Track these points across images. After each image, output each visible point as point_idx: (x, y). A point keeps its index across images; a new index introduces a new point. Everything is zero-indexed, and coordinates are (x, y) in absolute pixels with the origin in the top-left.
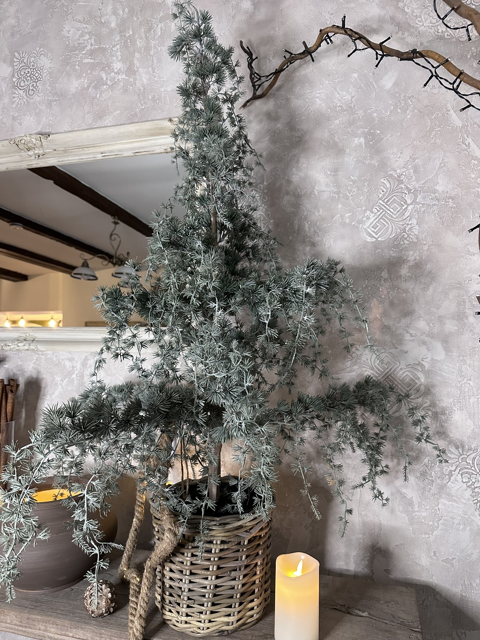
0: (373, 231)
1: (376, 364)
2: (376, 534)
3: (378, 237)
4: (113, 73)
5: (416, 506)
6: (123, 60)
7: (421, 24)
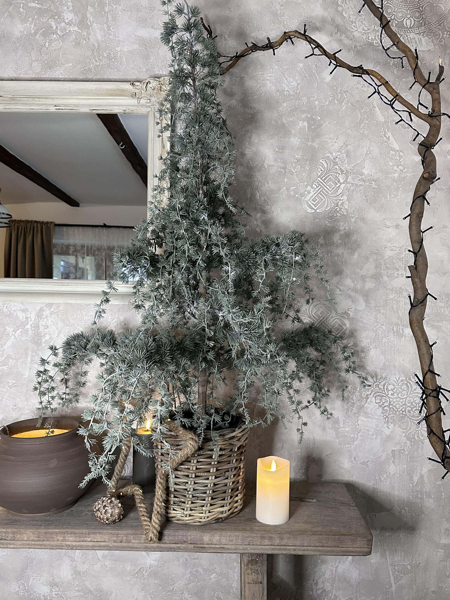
0: (313, 204)
1: (313, 314)
2: (311, 447)
3: (317, 209)
4: (64, 23)
5: (342, 424)
6: (75, 11)
7: (356, 29)
